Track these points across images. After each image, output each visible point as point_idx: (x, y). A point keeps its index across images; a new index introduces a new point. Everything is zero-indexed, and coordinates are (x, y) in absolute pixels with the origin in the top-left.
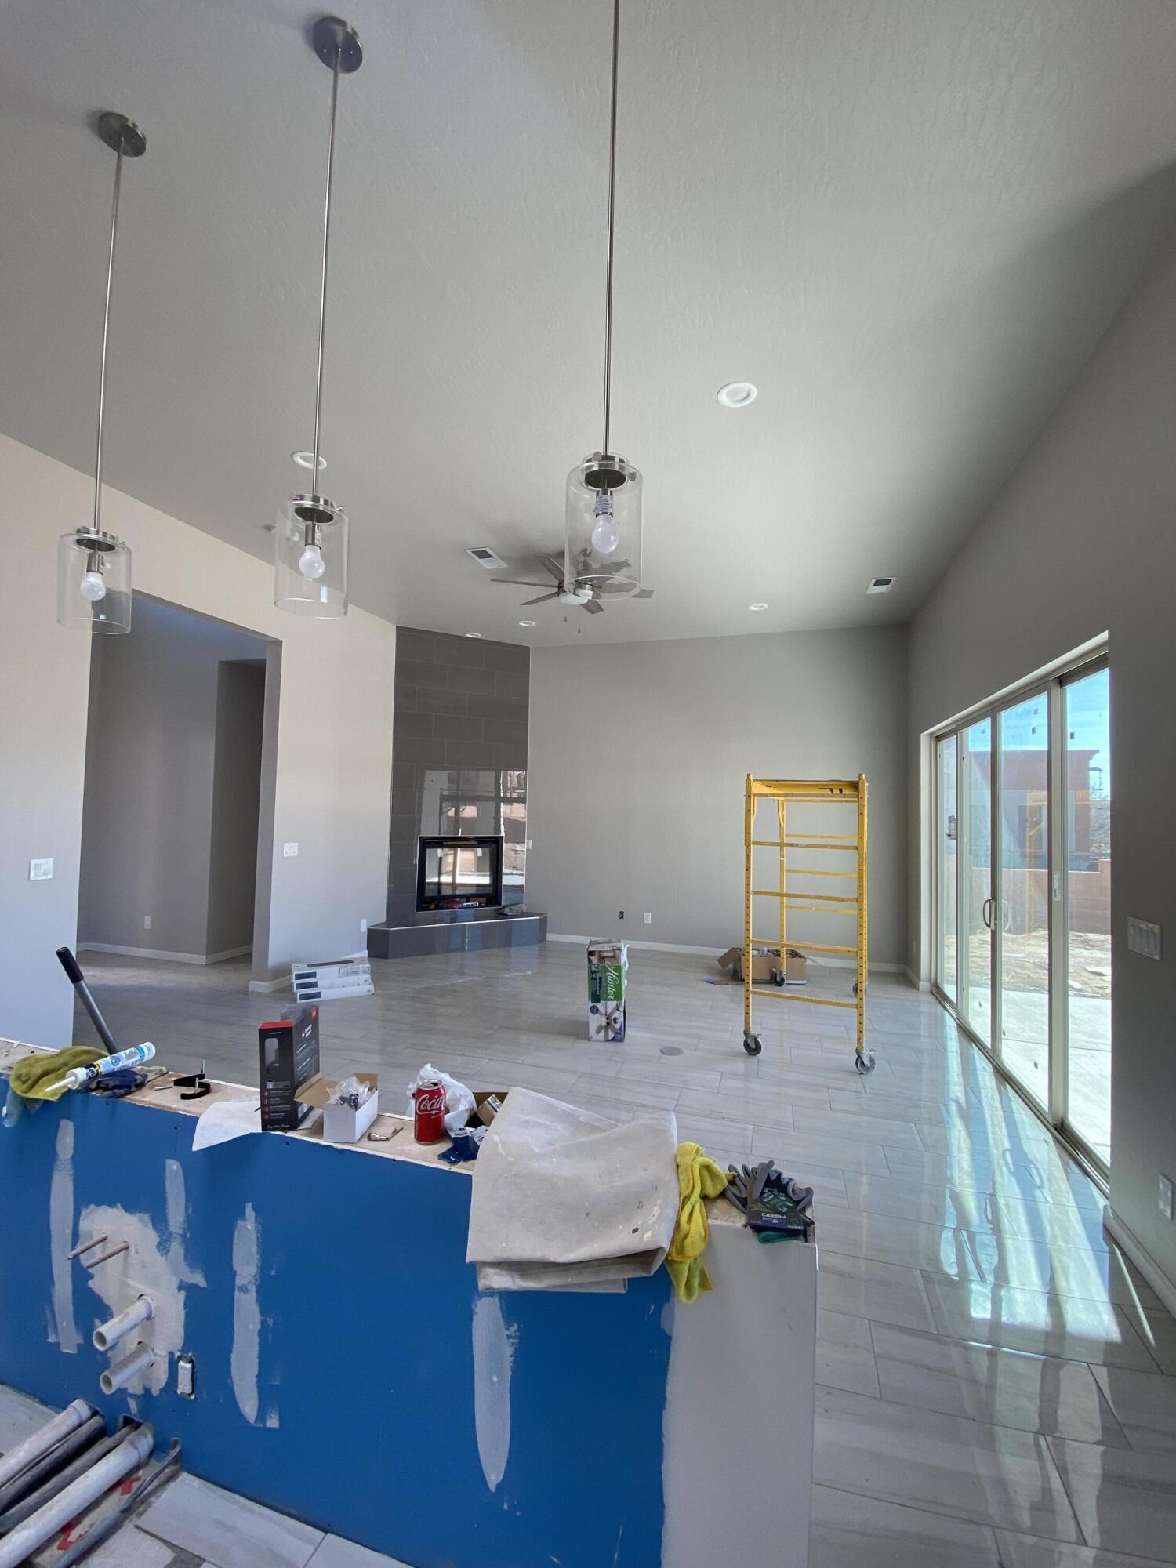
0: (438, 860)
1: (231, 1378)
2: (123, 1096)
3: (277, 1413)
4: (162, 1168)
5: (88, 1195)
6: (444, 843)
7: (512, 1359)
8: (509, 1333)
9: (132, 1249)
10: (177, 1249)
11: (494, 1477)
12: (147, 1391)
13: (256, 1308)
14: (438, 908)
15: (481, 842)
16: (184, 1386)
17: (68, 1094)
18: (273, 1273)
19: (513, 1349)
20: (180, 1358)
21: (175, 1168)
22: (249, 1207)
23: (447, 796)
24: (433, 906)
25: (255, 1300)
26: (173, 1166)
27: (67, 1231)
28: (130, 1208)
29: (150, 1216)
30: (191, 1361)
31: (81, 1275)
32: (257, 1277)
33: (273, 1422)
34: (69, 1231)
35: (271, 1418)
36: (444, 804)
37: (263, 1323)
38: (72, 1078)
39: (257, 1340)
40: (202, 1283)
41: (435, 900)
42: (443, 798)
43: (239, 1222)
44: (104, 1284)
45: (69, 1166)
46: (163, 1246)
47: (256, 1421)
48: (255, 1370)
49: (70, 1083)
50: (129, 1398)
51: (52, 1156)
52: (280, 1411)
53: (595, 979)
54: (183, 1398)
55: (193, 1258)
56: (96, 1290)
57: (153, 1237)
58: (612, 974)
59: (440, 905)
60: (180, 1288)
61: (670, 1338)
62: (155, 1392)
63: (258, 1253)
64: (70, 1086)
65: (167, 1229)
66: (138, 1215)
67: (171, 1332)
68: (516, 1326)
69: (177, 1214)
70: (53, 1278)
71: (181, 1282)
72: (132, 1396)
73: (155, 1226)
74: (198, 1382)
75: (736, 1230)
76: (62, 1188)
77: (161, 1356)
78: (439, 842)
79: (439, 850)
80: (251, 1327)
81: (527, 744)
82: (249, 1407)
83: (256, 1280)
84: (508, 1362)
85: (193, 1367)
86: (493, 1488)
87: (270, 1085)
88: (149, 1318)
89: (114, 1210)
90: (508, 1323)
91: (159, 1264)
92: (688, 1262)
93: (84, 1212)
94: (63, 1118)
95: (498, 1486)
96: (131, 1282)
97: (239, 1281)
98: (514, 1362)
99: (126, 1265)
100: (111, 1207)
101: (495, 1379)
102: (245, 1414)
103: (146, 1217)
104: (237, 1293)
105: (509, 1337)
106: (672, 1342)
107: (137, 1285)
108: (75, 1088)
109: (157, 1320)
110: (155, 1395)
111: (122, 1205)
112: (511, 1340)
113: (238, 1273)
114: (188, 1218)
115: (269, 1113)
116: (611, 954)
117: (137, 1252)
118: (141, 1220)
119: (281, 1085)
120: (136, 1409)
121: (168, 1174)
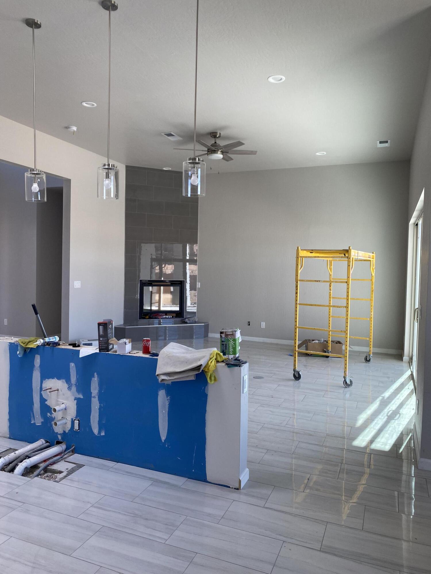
0: (150, 293)
1: (91, 423)
2: (55, 346)
3: (104, 431)
4: (69, 366)
5: (44, 376)
6: (153, 284)
7: (168, 406)
8: (167, 399)
9: (60, 390)
10: (74, 388)
11: (163, 438)
12: (64, 432)
13: (98, 402)
14: (150, 318)
15: (173, 283)
16: (76, 427)
17: (38, 346)
18: (103, 391)
19: (168, 403)
20: (75, 420)
21: (73, 365)
22: (95, 374)
23: (155, 258)
24: (148, 317)
25: (98, 400)
26: (72, 365)
27: (38, 388)
28: (59, 378)
29: (65, 380)
30: (78, 420)
31: (43, 401)
32: (98, 393)
33: (103, 434)
34: (39, 388)
35: (102, 432)
36: (153, 263)
37: (100, 406)
38: (39, 342)
39: (98, 411)
40: (82, 397)
41: (148, 314)
42: (153, 260)
43: (93, 378)
44: (51, 402)
45: (39, 369)
46: (69, 388)
47: (98, 435)
48: (97, 419)
49: (38, 343)
50: (58, 435)
51: (33, 366)
52: (105, 430)
53: (224, 345)
54: (76, 432)
55: (78, 391)
56: (48, 404)
57: (66, 386)
58: (231, 343)
59: (151, 316)
60: (75, 400)
61: (207, 395)
62: (67, 431)
63: (98, 386)
64: (38, 344)
65: (71, 383)
66: (61, 380)
67: (72, 412)
68: (169, 397)
69: (73, 379)
70: (33, 403)
71: (75, 397)
72: (59, 434)
73: (67, 383)
74: (80, 426)
75: (223, 366)
76: (36, 375)
77: (69, 420)
78: (150, 283)
79: (150, 288)
80: (96, 407)
81: (197, 230)
82: (96, 431)
83: (98, 394)
84: (167, 406)
85: (79, 422)
86: (163, 442)
87: (101, 339)
88: (66, 409)
89: (54, 380)
90: (167, 396)
91: (69, 393)
92: (210, 372)
93: (44, 381)
94: (36, 354)
95: (165, 440)
96: (59, 400)
97: (93, 395)
98: (169, 407)
99: (58, 395)
100: (53, 379)
101: (164, 412)
102: (95, 433)
103: (64, 380)
104: (92, 398)
105: (167, 400)
106: (208, 396)
107: (61, 400)
108: (40, 345)
109: (68, 410)
110: (67, 432)
111: (56, 378)
112: (168, 401)
113: (93, 393)
114: (77, 379)
115: (101, 347)
116: (231, 333)
117: (61, 391)
118: (63, 382)
119: (104, 339)
120: (61, 438)
121: (71, 367)
